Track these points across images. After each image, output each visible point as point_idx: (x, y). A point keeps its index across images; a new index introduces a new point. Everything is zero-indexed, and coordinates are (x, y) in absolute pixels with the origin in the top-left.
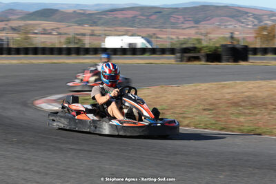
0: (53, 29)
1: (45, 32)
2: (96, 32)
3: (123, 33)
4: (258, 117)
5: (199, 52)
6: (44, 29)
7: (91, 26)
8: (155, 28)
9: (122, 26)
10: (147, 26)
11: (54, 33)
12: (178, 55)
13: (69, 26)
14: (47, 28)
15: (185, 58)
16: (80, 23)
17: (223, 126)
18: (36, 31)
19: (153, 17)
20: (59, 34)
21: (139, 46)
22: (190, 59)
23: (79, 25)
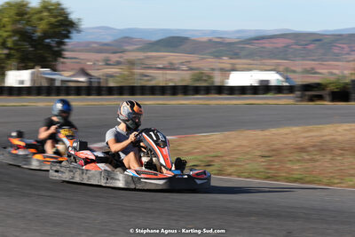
0: (182, 64)
1: (171, 67)
2: (238, 66)
3: (273, 67)
4: (317, 164)
5: (323, 89)
6: (171, 64)
7: (231, 58)
8: (313, 60)
9: (271, 58)
10: (304, 58)
11: (184, 68)
12: (298, 93)
13: (203, 59)
14: (174, 62)
15: (307, 98)
16: (218, 55)
17: (269, 175)
18: (161, 66)
19: (311, 47)
20: (191, 69)
21: (273, 83)
22: (312, 99)
23: (217, 57)
